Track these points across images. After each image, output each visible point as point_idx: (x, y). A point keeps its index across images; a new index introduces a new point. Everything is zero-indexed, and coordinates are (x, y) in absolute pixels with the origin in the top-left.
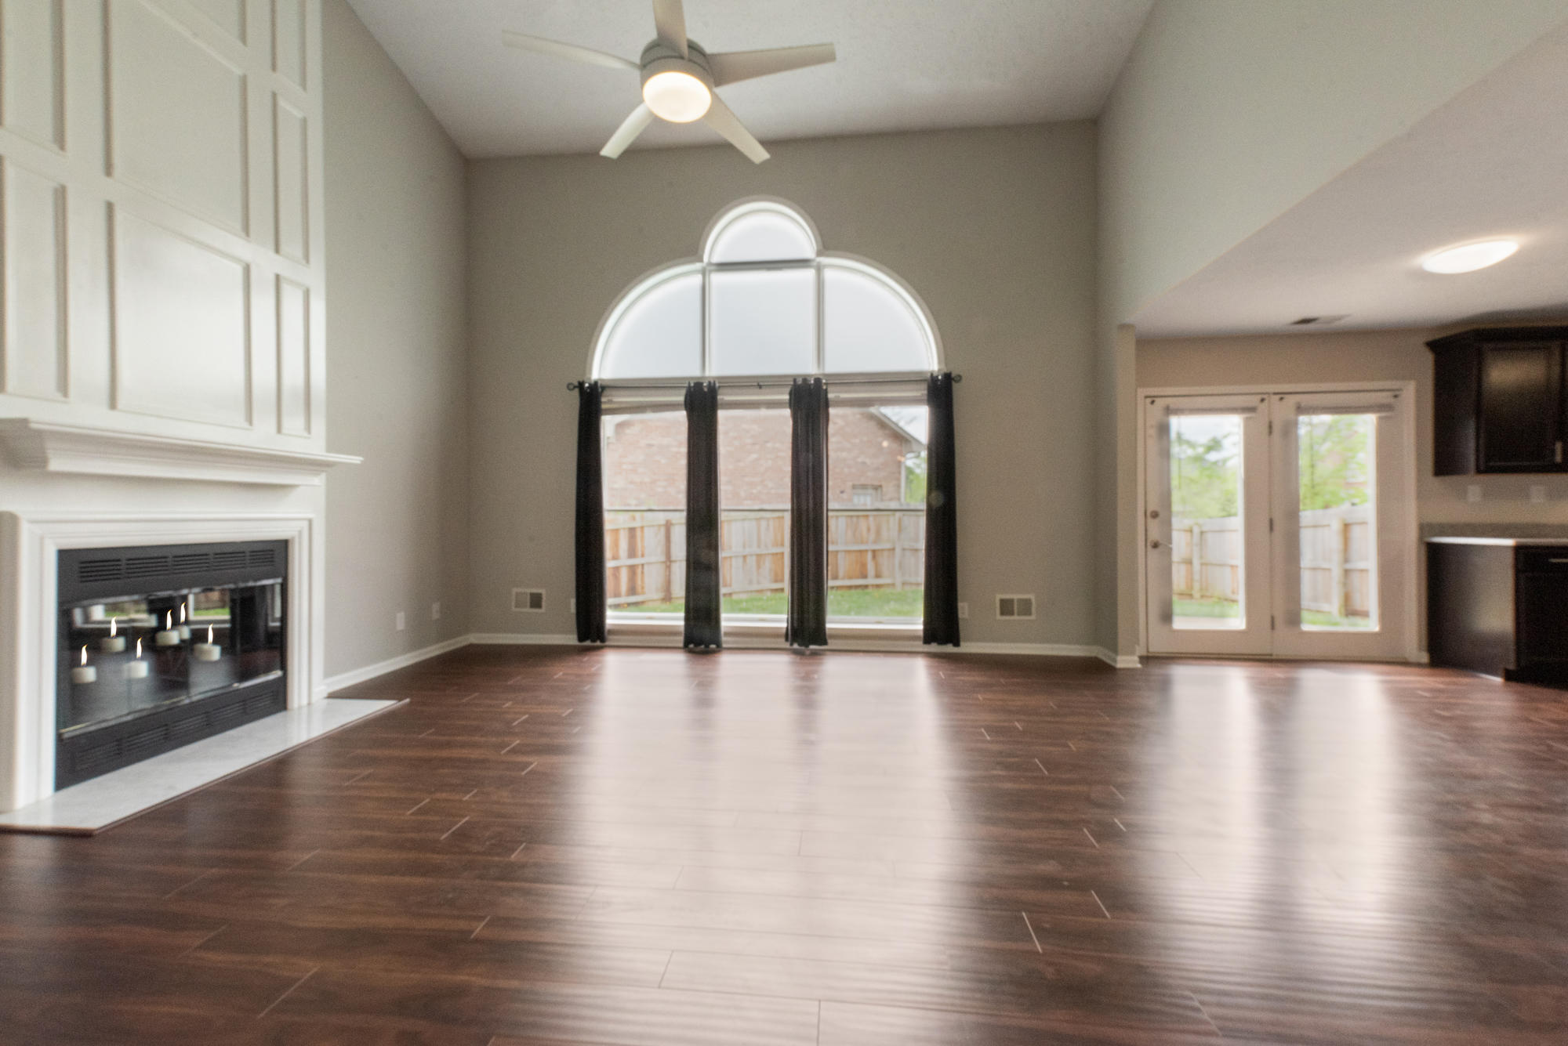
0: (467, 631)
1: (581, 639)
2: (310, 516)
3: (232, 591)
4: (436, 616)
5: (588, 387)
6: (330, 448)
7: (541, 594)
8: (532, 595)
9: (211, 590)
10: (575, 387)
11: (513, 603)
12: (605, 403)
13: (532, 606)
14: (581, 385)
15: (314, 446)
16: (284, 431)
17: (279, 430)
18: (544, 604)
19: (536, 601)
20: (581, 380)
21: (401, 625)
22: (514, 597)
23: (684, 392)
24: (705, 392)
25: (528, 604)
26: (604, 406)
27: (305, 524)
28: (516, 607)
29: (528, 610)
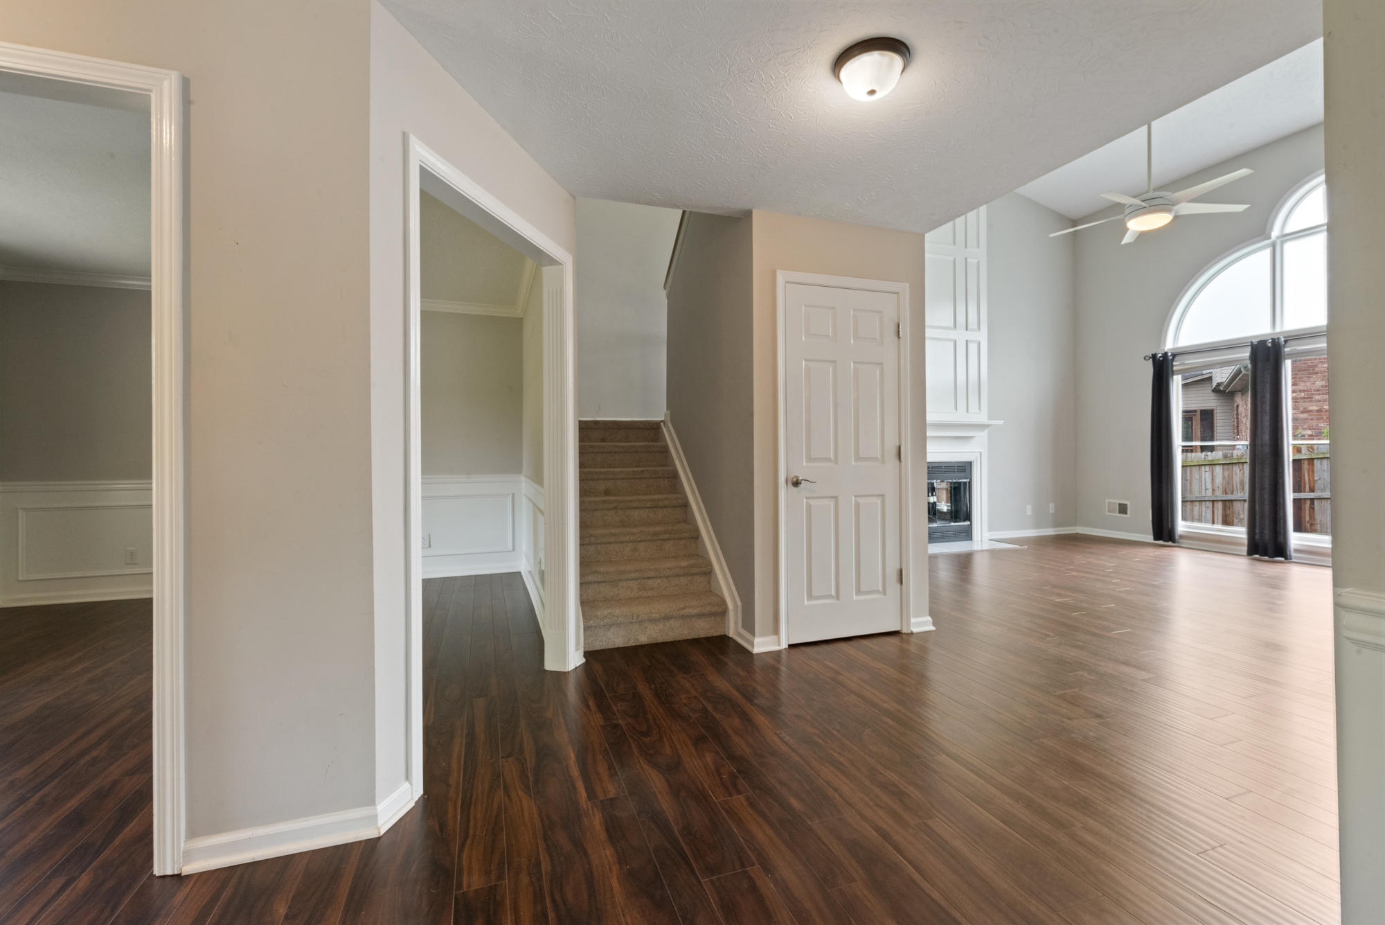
0: (1075, 524)
1: (1156, 538)
2: (980, 450)
3: (951, 483)
4: (1052, 511)
5: (1160, 357)
6: (990, 418)
7: (1126, 505)
8: (1120, 505)
9: (943, 482)
10: (1150, 358)
11: (1107, 510)
12: (1176, 365)
13: (1120, 512)
14: (1154, 356)
15: (983, 418)
16: (970, 411)
17: (967, 412)
18: (1129, 511)
19: (1123, 509)
20: (1154, 353)
21: (1029, 512)
22: (1107, 505)
23: (1249, 349)
24: (1269, 347)
25: (1117, 512)
26: (1175, 368)
27: (979, 454)
28: (1109, 512)
29: (1118, 515)
